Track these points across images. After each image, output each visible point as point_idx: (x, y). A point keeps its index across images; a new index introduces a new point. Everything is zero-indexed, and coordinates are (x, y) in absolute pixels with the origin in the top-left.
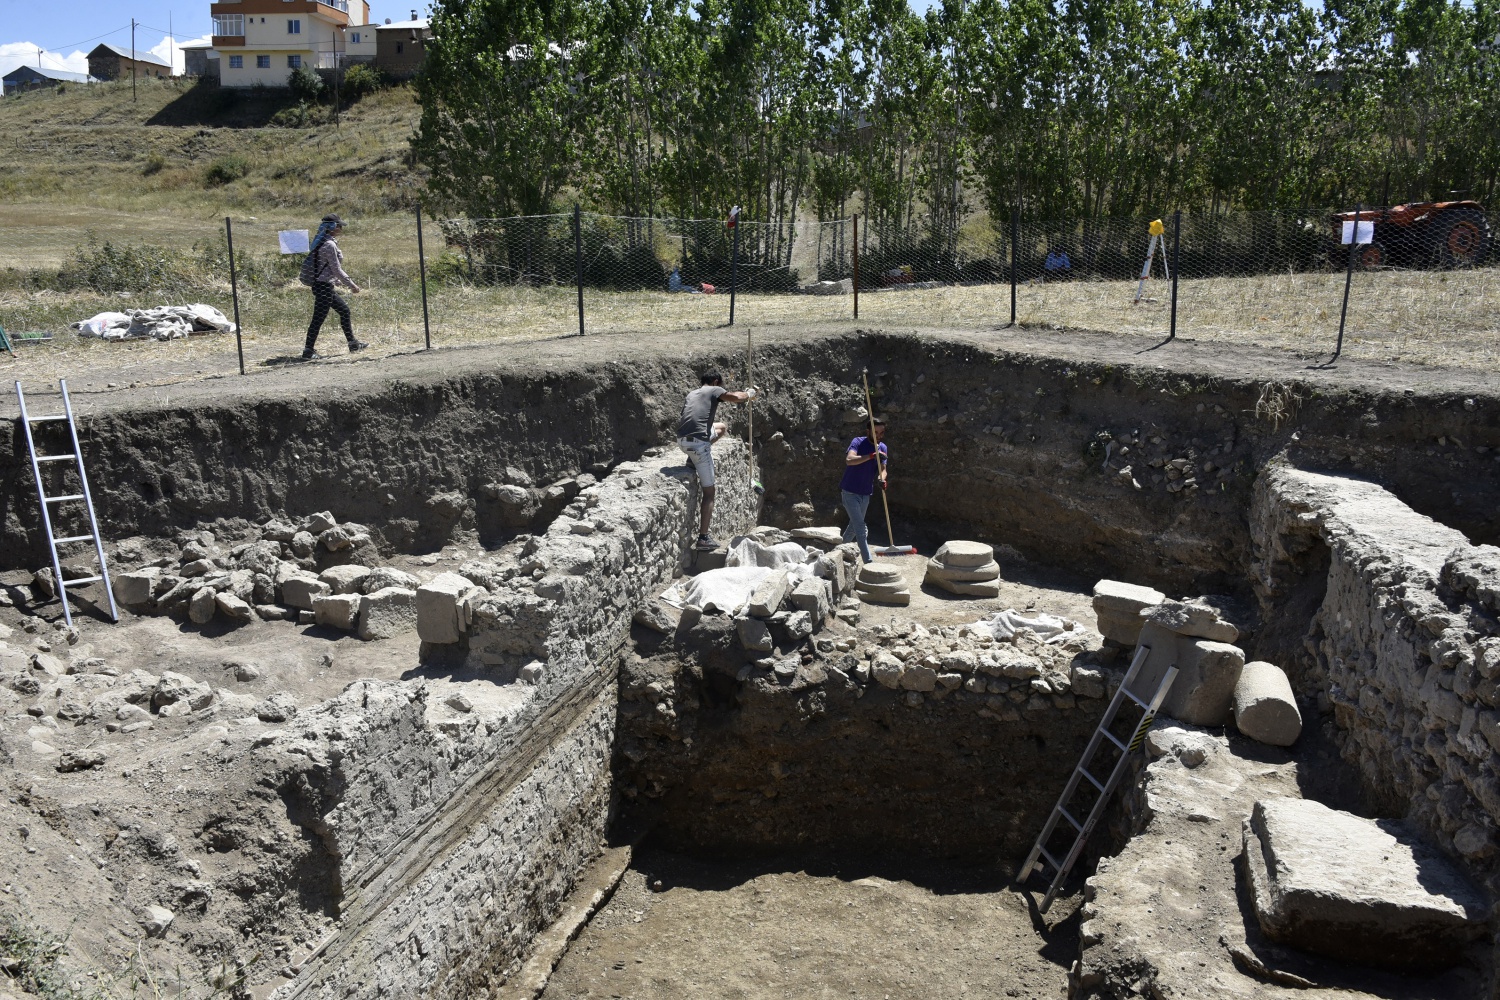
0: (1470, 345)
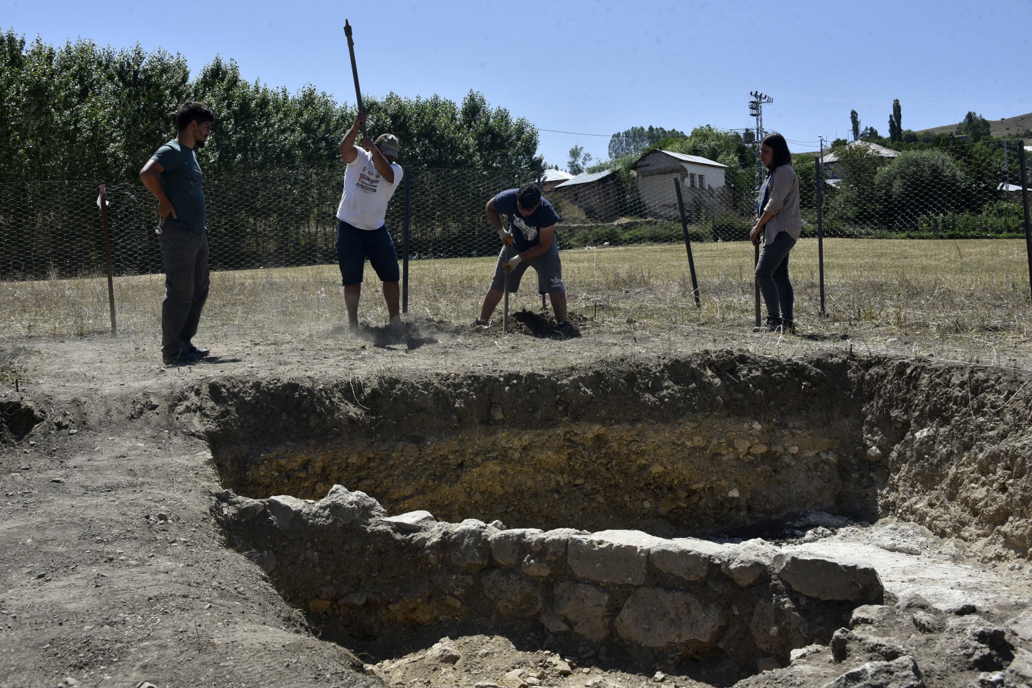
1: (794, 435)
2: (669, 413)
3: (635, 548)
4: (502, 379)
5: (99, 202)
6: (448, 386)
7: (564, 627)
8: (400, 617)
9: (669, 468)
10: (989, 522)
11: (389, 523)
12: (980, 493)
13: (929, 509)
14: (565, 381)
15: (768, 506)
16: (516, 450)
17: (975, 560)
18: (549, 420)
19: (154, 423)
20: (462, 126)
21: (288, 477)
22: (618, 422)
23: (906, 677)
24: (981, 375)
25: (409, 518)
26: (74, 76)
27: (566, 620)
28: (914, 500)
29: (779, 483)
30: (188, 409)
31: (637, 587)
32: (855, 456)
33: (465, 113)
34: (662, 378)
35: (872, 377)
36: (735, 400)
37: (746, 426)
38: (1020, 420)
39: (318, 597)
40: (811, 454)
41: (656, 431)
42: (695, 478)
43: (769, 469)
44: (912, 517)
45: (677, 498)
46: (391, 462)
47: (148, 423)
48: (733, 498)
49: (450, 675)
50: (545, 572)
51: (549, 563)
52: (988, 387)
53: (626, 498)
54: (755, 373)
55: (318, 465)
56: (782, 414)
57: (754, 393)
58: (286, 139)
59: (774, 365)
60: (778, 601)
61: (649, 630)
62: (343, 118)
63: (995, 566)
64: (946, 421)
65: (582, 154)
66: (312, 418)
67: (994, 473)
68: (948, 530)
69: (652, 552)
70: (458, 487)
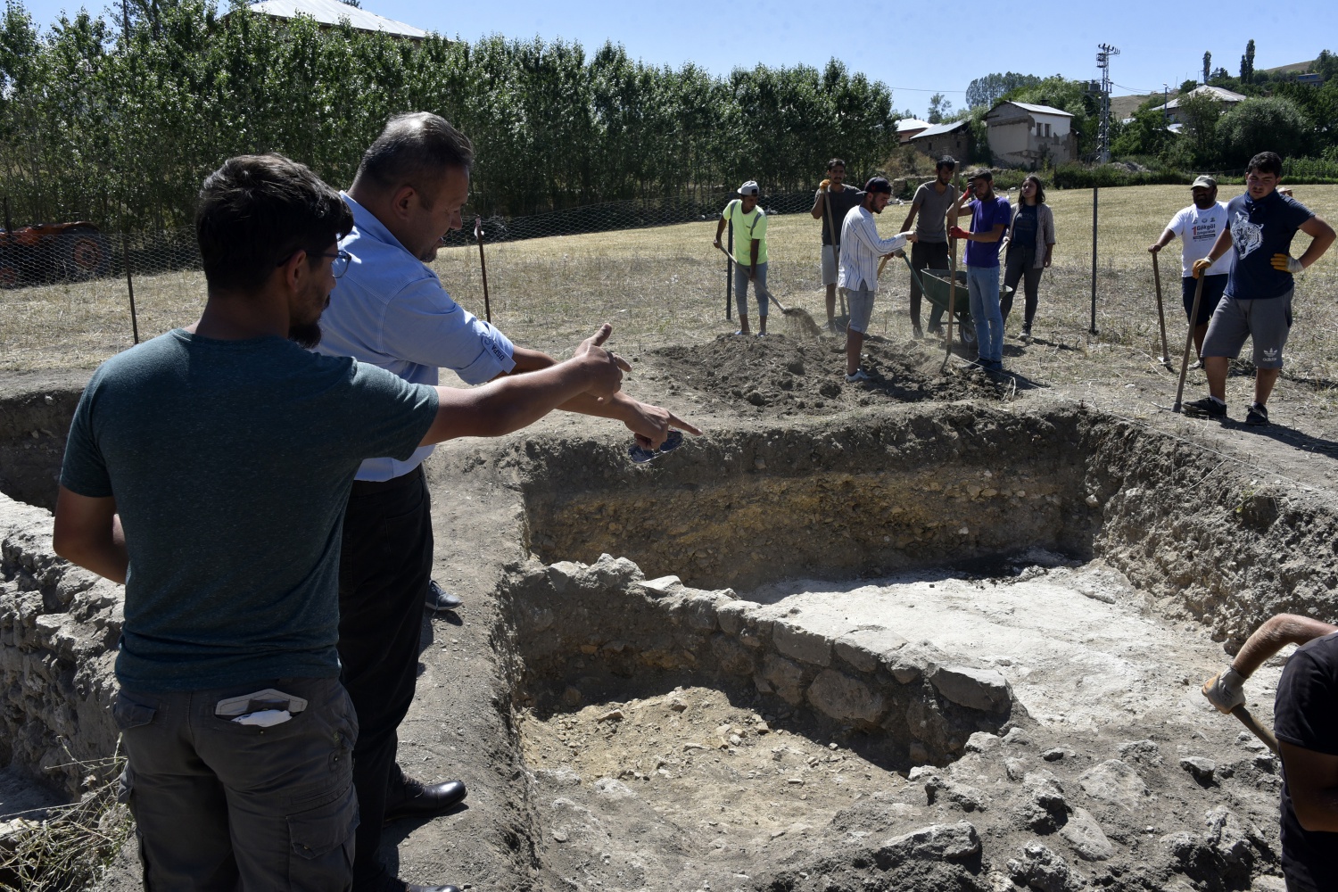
0: (65, 348)
1: (1022, 481)
2: (909, 463)
3: (824, 638)
4: (765, 435)
5: (476, 233)
6: (720, 441)
7: (769, 689)
8: (650, 663)
9: (908, 509)
10: (1175, 583)
11: (643, 588)
12: (1171, 556)
13: (1129, 561)
14: (819, 437)
15: (994, 542)
16: (775, 494)
17: (1159, 615)
18: (804, 469)
19: (482, 476)
20: (823, 90)
21: (587, 519)
22: (864, 471)
23: (963, 842)
24: (1185, 449)
25: (659, 584)
26: (486, 68)
27: (771, 684)
28: (1119, 549)
29: (1006, 522)
30: (509, 464)
31: (824, 668)
32: (1077, 500)
33: (826, 78)
34: (906, 431)
35: (1096, 433)
36: (970, 451)
37: (978, 474)
38: (1211, 497)
39: (587, 643)
40: (1037, 497)
41: (897, 479)
42: (930, 518)
43: (997, 510)
44: (1116, 564)
45: (913, 534)
46: (670, 506)
47: (477, 476)
48: (963, 535)
49: (676, 724)
50: (757, 644)
51: (760, 638)
52: (1190, 461)
53: (870, 533)
54: (991, 427)
55: (611, 510)
56: (1013, 463)
57: (987, 445)
58: (666, 111)
59: (1009, 419)
60: (927, 701)
61: (831, 704)
62: (718, 89)
63: (1175, 624)
64: (1152, 485)
65: (942, 101)
66: (606, 471)
67: (1185, 541)
68: (1143, 583)
69: (836, 642)
70: (725, 525)
